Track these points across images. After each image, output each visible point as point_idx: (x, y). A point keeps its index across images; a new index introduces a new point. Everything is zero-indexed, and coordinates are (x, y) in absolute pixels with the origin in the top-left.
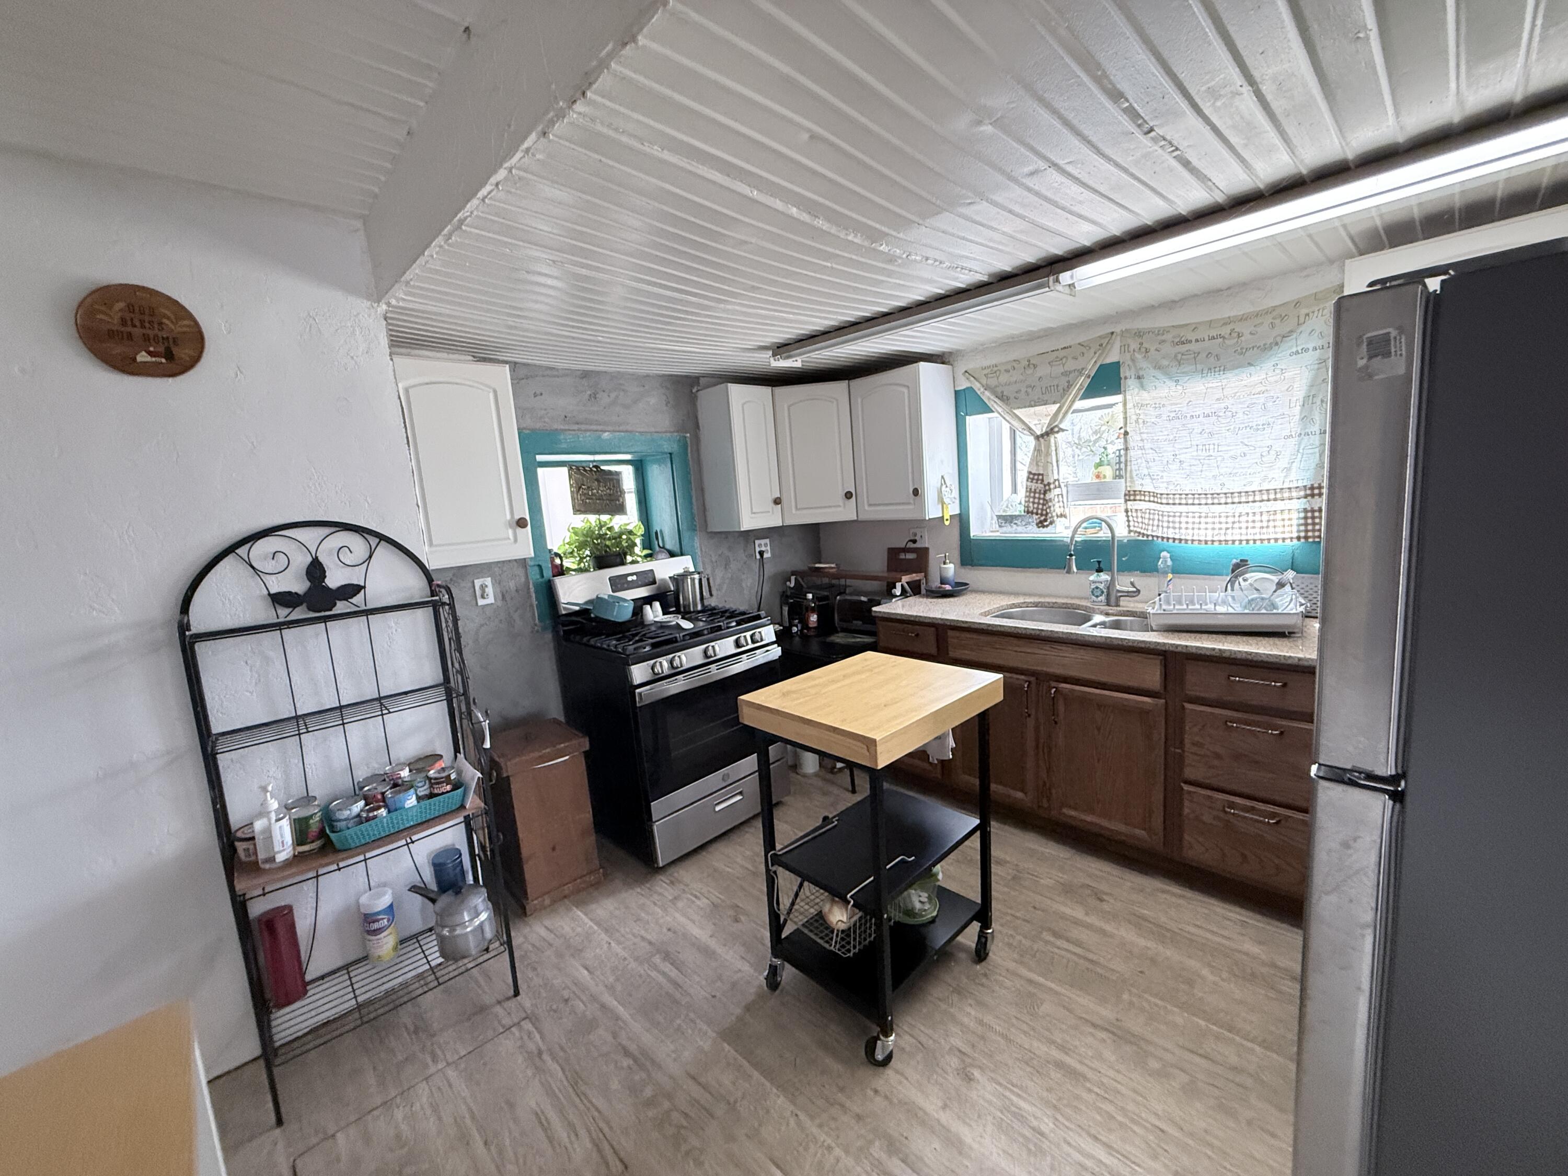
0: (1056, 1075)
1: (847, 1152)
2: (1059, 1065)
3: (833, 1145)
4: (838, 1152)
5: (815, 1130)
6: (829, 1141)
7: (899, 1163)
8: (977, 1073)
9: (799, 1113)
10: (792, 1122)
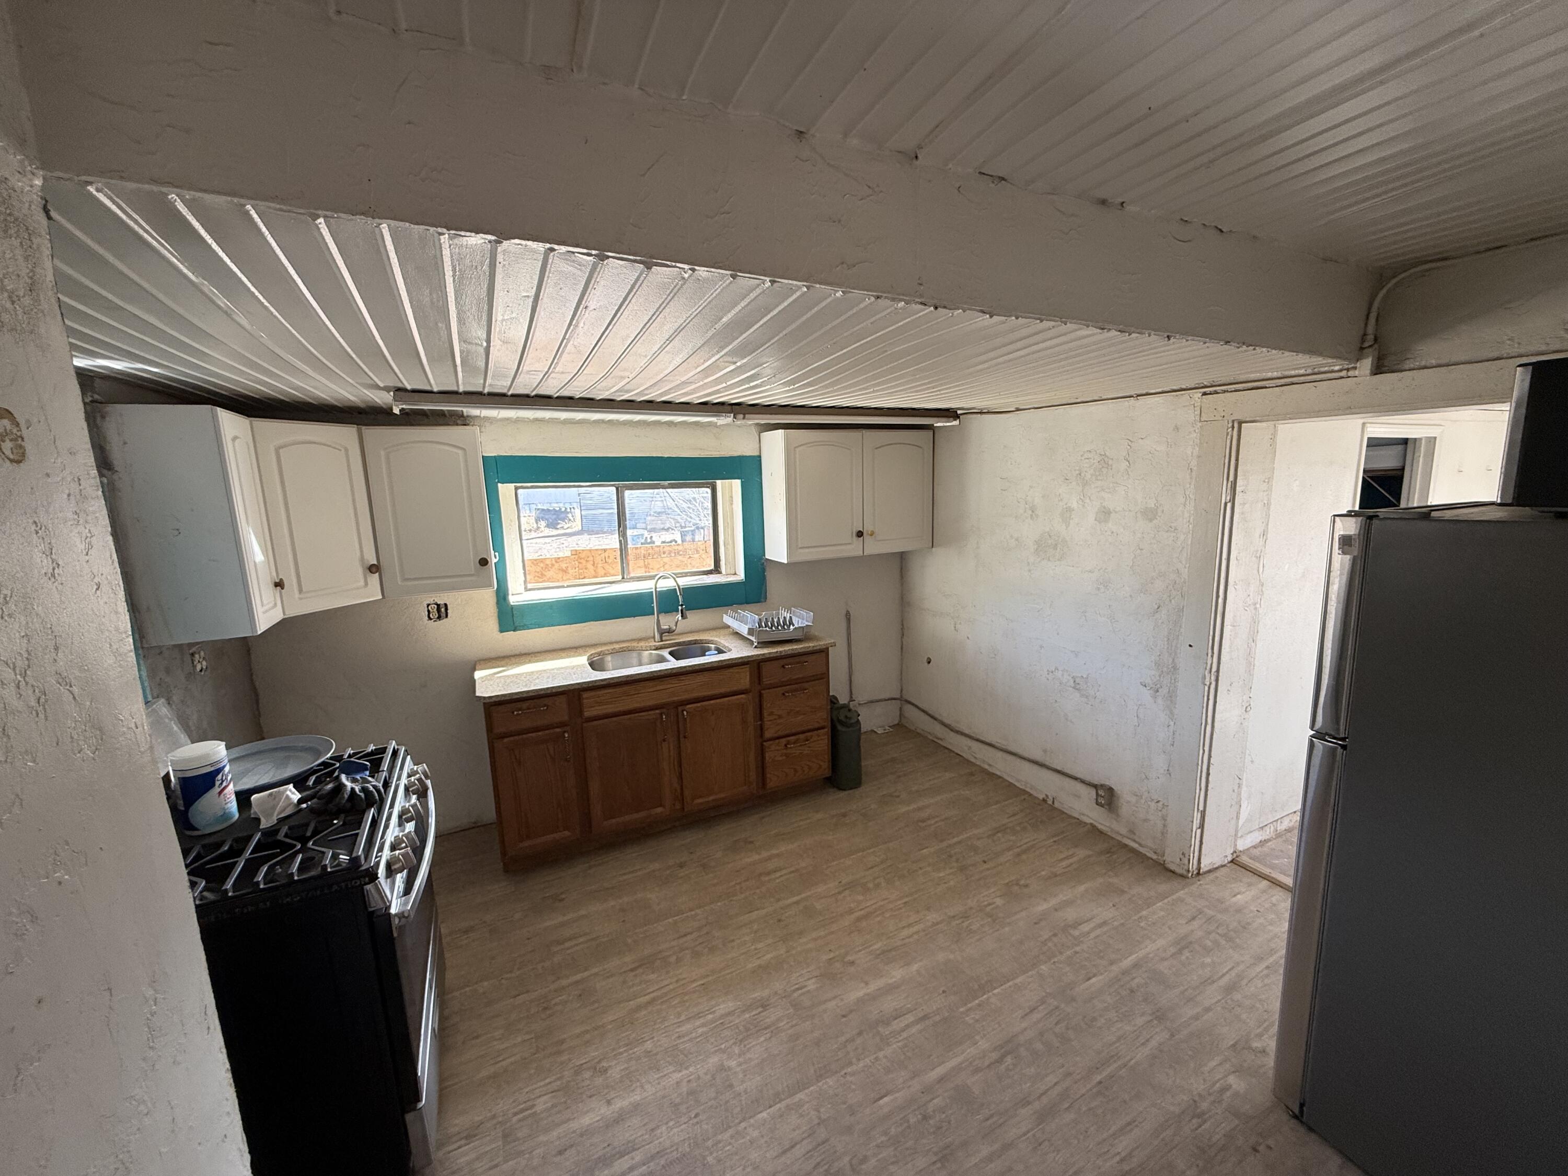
0: (864, 924)
1: (881, 1050)
2: (859, 919)
3: (875, 1056)
4: (881, 1054)
5: (861, 1064)
6: (872, 1058)
7: (896, 1021)
8: (849, 958)
9: (845, 1071)
10: (849, 1078)
